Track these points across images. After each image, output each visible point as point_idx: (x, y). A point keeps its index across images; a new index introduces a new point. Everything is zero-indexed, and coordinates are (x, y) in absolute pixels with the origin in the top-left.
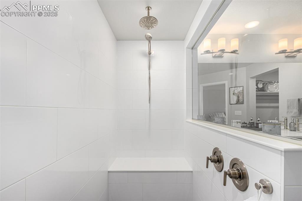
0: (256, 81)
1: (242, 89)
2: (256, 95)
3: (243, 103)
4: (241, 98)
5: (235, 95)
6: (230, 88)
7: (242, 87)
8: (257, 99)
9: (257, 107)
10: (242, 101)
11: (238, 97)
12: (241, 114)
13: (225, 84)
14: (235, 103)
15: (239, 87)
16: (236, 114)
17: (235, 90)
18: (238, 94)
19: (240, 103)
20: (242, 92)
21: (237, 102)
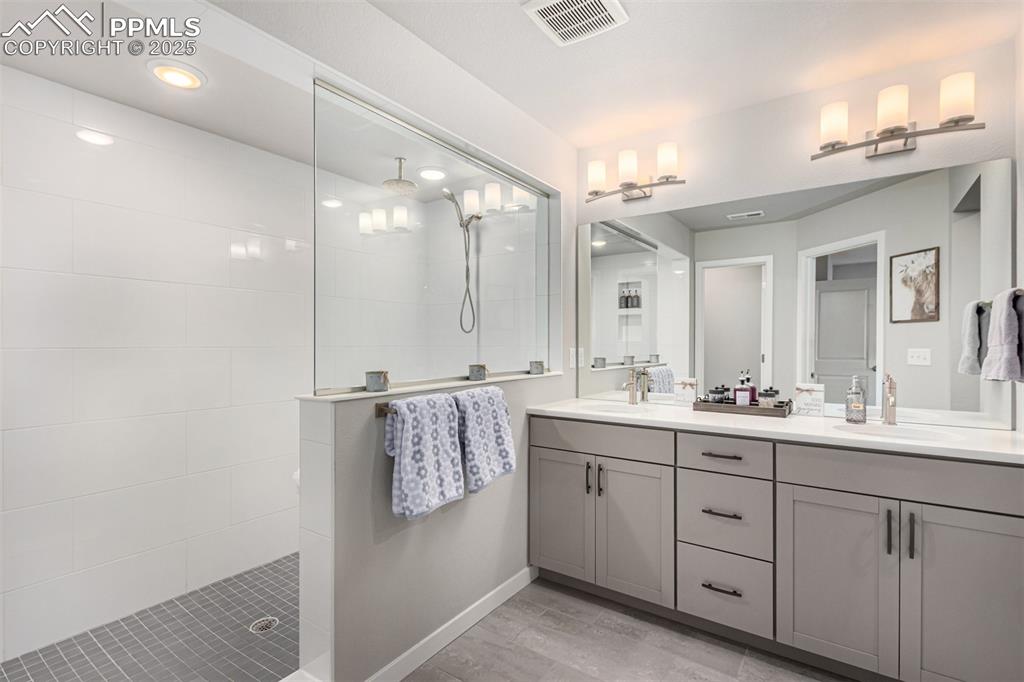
1: (933, 262)
3: (935, 316)
5: (910, 287)
6: (891, 258)
10: (932, 307)
12: (928, 363)
13: (876, 245)
14: (909, 318)
15: (923, 253)
16: (910, 361)
17: (910, 264)
18: (920, 279)
19: (925, 317)
20: (933, 271)
21: (916, 315)
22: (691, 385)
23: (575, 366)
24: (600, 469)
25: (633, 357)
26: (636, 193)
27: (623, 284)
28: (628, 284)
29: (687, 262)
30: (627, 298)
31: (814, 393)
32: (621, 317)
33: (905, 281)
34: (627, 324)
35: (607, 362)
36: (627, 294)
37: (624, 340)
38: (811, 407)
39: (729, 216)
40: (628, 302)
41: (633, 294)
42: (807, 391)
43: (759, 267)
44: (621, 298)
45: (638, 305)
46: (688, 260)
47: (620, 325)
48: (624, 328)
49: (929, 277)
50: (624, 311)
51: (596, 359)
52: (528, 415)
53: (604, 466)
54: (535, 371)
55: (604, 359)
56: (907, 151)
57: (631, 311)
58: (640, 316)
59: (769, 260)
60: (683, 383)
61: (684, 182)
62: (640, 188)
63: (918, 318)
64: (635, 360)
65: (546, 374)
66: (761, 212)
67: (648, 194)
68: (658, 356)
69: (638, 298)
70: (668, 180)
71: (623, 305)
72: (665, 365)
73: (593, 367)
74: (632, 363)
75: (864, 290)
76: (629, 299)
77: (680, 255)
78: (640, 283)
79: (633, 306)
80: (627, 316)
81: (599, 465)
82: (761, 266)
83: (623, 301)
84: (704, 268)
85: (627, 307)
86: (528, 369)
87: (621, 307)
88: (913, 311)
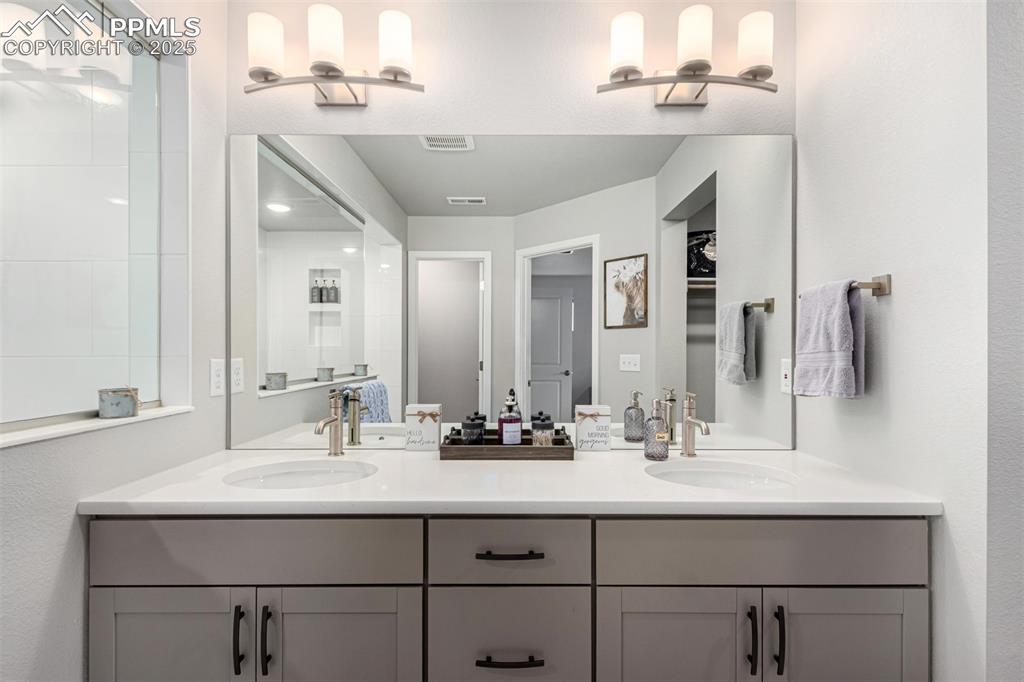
0: (691, 235)
1: (642, 268)
2: (690, 290)
3: (643, 324)
4: (638, 302)
5: (622, 292)
6: (605, 263)
7: (643, 258)
8: (690, 308)
9: (691, 339)
10: (642, 313)
11: (630, 298)
12: (638, 369)
13: (591, 249)
14: (621, 324)
15: (633, 260)
16: (623, 368)
17: (622, 270)
18: (630, 285)
19: (635, 323)
20: (643, 277)
21: (627, 321)
22: (433, 416)
23: (222, 391)
24: (267, 614)
25: (332, 369)
26: (338, 91)
27: (315, 271)
28: (322, 271)
29: (398, 249)
30: (321, 290)
31: (599, 419)
32: (312, 314)
33: (617, 287)
34: (321, 324)
35: (289, 379)
36: (321, 284)
37: (317, 345)
38: (596, 439)
39: (448, 198)
40: (321, 295)
41: (329, 284)
42: (592, 416)
43: (476, 264)
44: (313, 290)
45: (336, 300)
46: (400, 246)
47: (312, 324)
48: (317, 328)
49: (639, 283)
50: (317, 307)
51: (269, 376)
52: (80, 517)
53: (277, 609)
54: (110, 410)
55: (284, 375)
56: (696, 106)
57: (327, 307)
58: (339, 313)
59: (487, 256)
60: (419, 414)
61: (420, 88)
62: (349, 80)
63: (629, 324)
64: (335, 373)
65: (143, 414)
66: (483, 198)
67: (361, 101)
68: (366, 366)
69: (336, 290)
70: (395, 77)
71: (316, 299)
72: (375, 378)
73: (264, 388)
74: (331, 378)
75: (557, 299)
76: (324, 292)
77: (391, 239)
78: (339, 271)
79: (329, 301)
80: (321, 313)
81: (265, 608)
82: (478, 262)
83: (316, 293)
84: (418, 259)
85: (321, 301)
86: (95, 406)
87: (312, 301)
88: (624, 317)
